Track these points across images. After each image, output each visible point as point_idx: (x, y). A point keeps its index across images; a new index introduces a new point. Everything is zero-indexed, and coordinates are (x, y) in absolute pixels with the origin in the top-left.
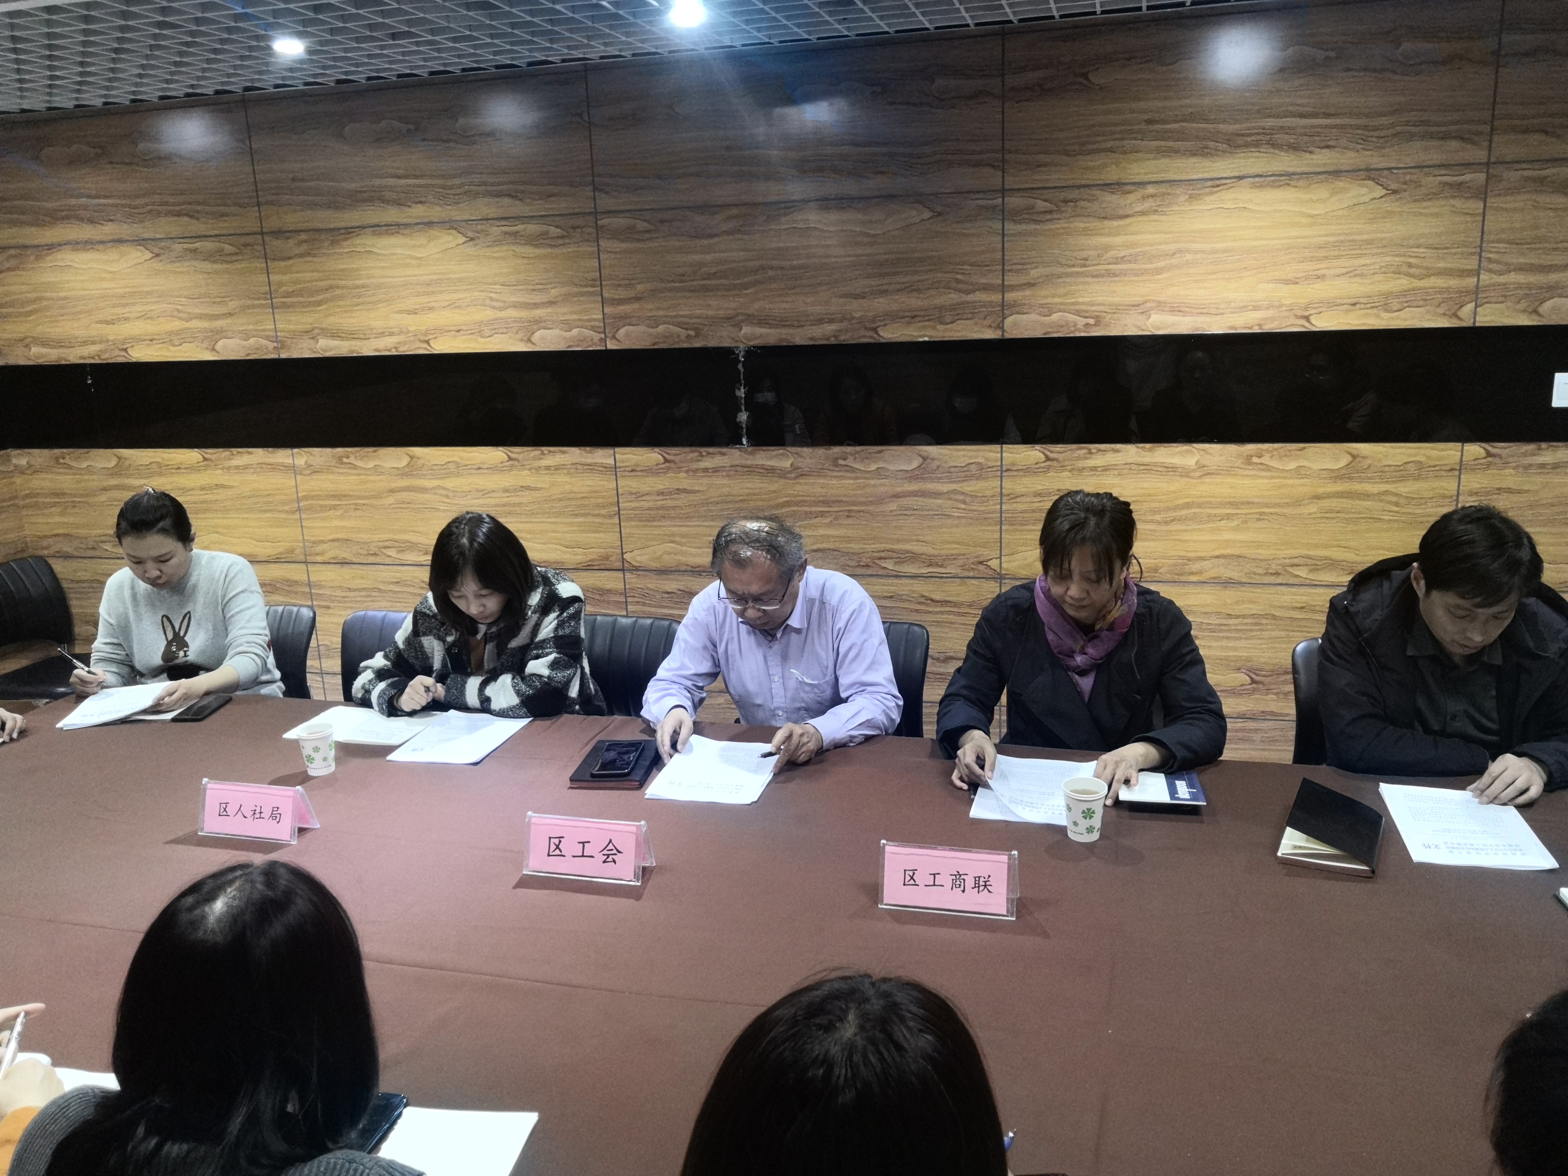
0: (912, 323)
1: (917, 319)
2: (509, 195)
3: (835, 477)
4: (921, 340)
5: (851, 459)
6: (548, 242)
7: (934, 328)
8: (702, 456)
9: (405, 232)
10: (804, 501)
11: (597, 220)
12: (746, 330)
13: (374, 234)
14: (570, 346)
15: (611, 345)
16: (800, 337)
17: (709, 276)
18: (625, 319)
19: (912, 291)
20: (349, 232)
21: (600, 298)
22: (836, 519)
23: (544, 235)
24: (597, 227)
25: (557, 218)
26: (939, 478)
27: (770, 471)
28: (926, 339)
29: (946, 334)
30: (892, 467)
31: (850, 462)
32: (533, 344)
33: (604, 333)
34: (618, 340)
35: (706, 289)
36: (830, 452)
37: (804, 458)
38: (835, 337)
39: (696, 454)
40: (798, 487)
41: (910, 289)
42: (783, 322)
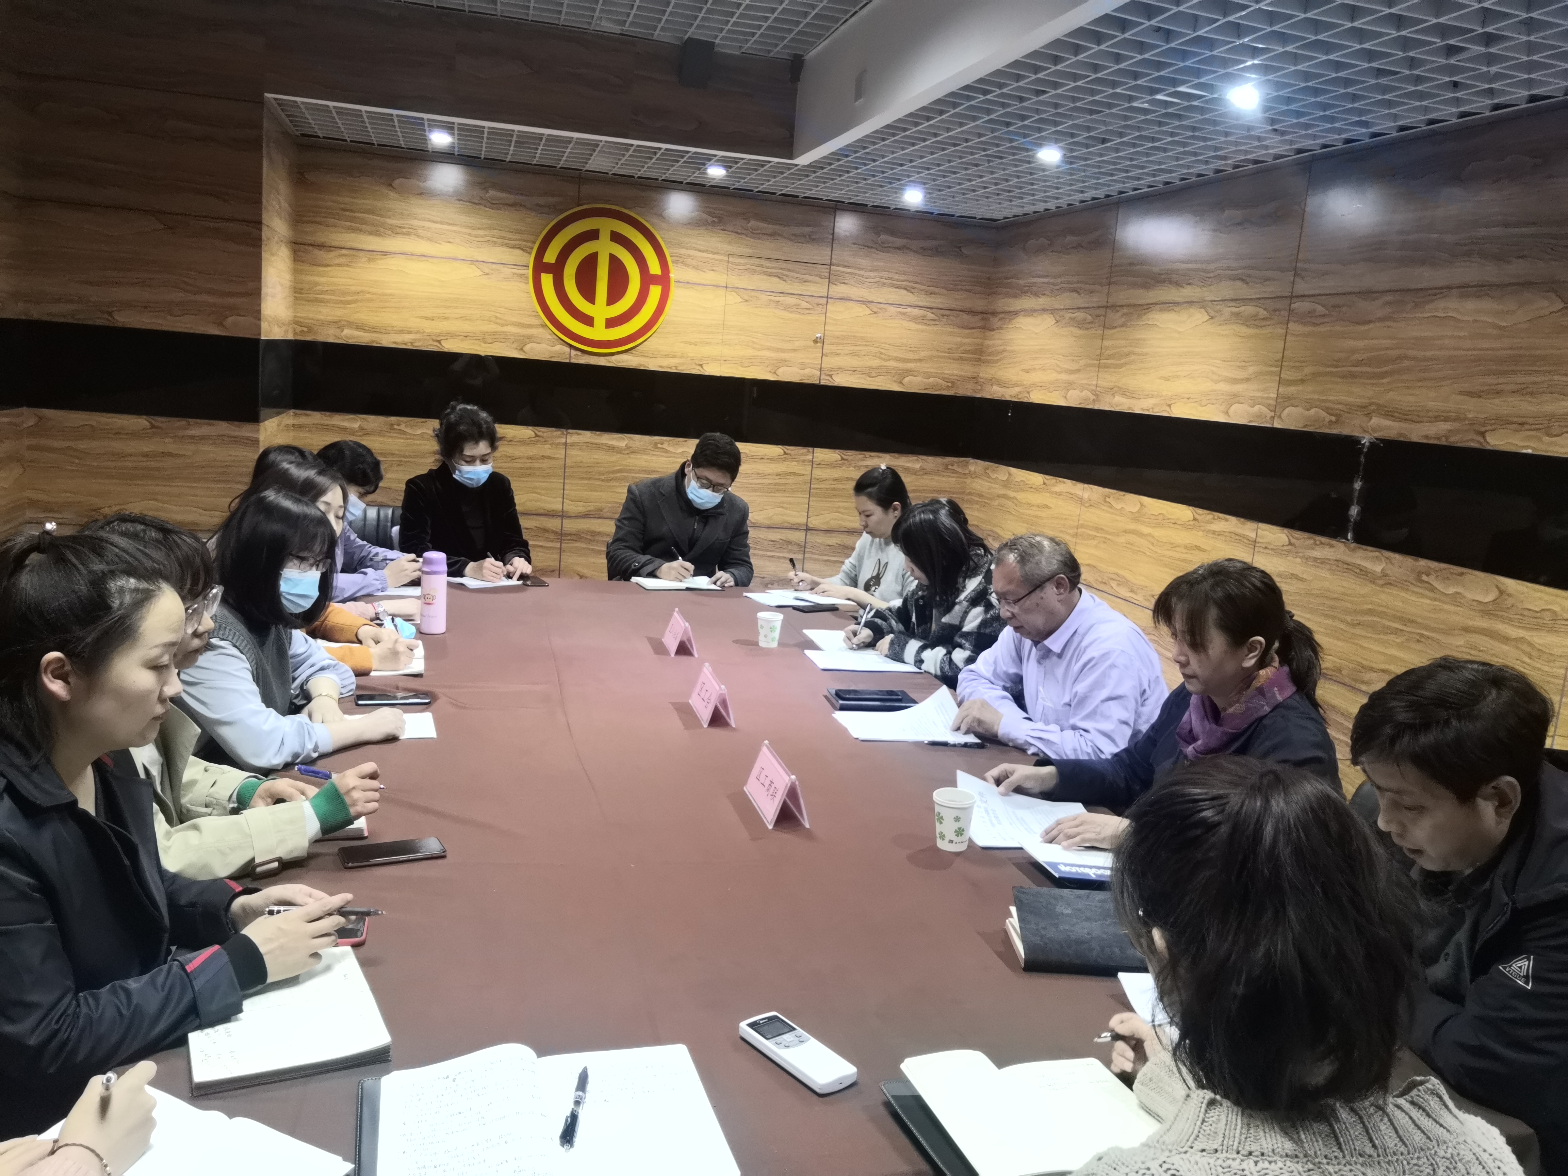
0: (1520, 431)
1: (1527, 426)
2: (1240, 279)
3: (1416, 593)
4: (1524, 451)
5: (1434, 575)
6: (1256, 323)
7: (1540, 439)
8: (1316, 545)
9: (1175, 309)
10: (1384, 613)
11: (1291, 303)
12: (1375, 421)
13: (1162, 310)
14: (1251, 421)
15: (1277, 425)
16: (1418, 433)
17: (1359, 363)
18: (1290, 400)
19: (1526, 394)
20: (1147, 307)
21: (1277, 378)
22: (1408, 640)
23: (1255, 317)
24: (1290, 311)
25: (1266, 301)
26: (1511, 620)
27: (1364, 573)
28: (1530, 451)
29: (1551, 449)
30: (1469, 595)
31: (1432, 579)
32: (1229, 416)
33: (1275, 411)
34: (1282, 420)
35: (1353, 376)
36: (1417, 564)
37: (1393, 565)
38: (1446, 437)
39: (1311, 542)
40: (1383, 596)
41: (1523, 391)
42: (1405, 416)
